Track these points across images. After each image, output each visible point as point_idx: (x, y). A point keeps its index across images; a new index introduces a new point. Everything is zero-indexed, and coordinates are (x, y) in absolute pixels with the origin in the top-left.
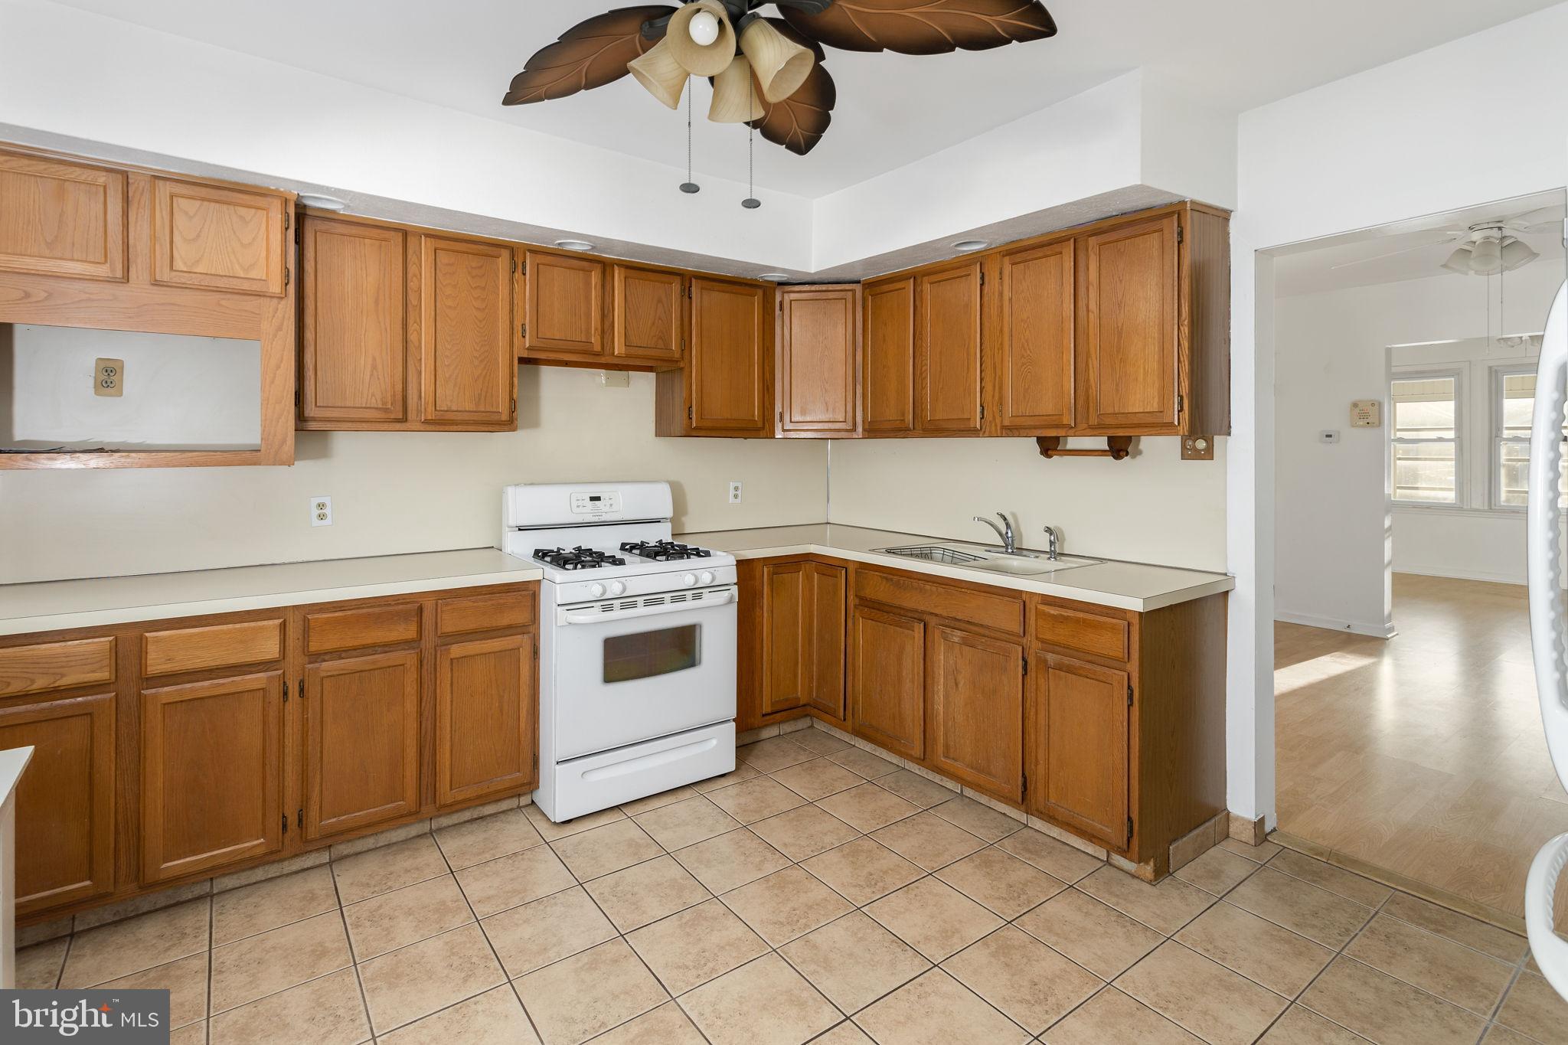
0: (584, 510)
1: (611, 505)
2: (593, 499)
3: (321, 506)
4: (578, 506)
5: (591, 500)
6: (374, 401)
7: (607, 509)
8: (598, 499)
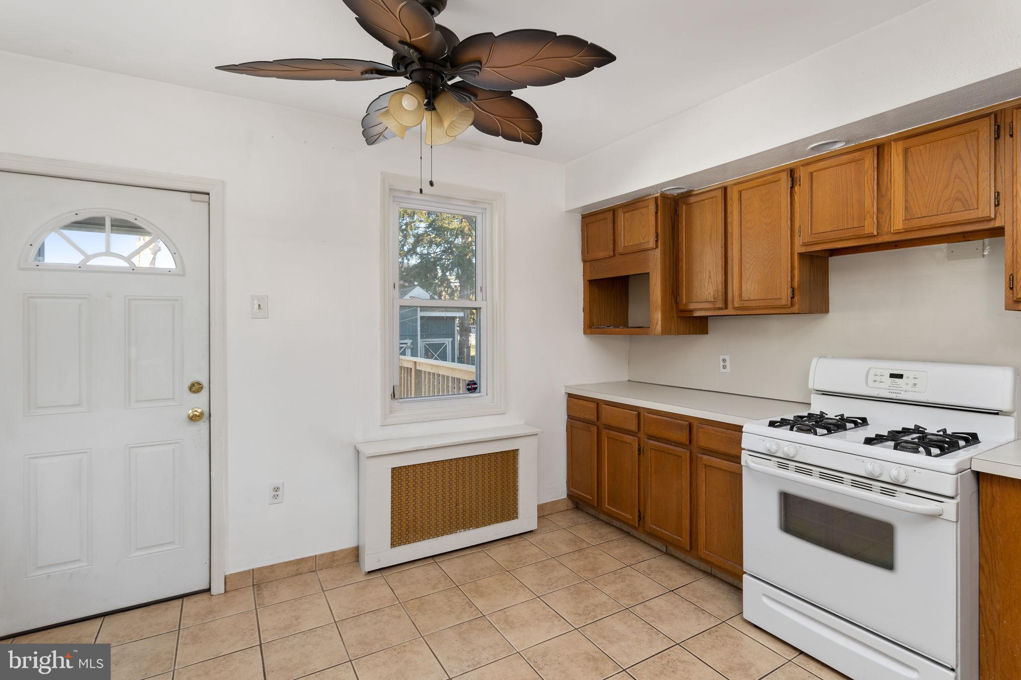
0: (881, 385)
1: (915, 385)
2: (892, 376)
3: (724, 361)
4: (875, 381)
5: (890, 377)
6: (710, 298)
7: (909, 388)
8: (900, 376)
